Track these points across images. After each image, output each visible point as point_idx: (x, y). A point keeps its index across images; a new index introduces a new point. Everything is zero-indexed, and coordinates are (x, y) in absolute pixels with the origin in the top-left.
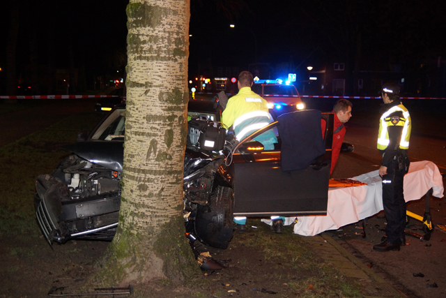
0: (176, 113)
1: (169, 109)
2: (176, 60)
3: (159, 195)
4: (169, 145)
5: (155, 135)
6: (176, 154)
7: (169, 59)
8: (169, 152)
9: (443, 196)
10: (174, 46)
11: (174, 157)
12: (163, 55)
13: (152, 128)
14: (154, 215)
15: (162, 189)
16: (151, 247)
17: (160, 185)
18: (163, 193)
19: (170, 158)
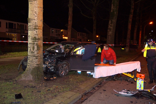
0: (35, 42)
1: (33, 42)
2: (35, 30)
3: (32, 61)
4: (33, 50)
5: (30, 47)
6: (36, 52)
7: (33, 30)
8: (34, 51)
9: (140, 72)
10: (34, 27)
11: (35, 53)
12: (32, 29)
13: (30, 46)
14: (31, 66)
15: (32, 60)
16: (30, 73)
17: (32, 59)
18: (33, 61)
19: (34, 53)
